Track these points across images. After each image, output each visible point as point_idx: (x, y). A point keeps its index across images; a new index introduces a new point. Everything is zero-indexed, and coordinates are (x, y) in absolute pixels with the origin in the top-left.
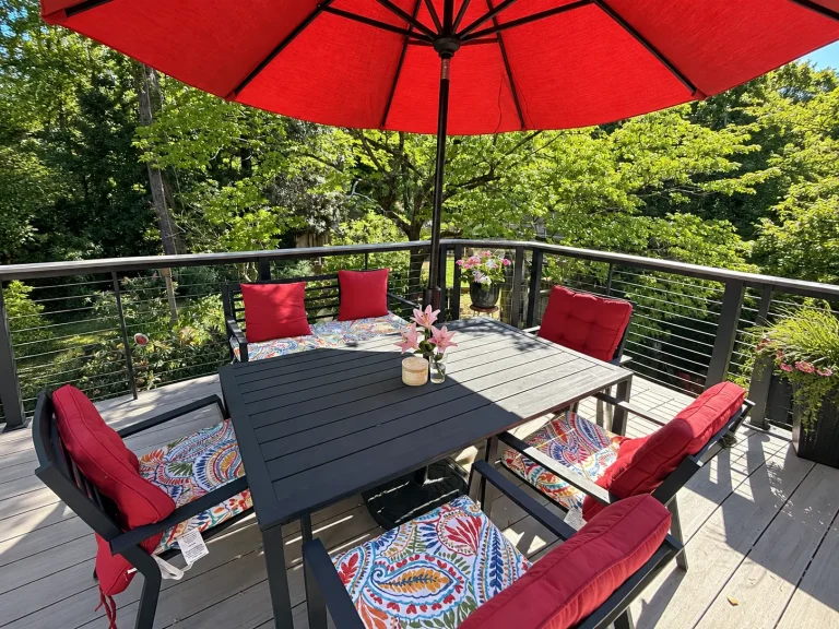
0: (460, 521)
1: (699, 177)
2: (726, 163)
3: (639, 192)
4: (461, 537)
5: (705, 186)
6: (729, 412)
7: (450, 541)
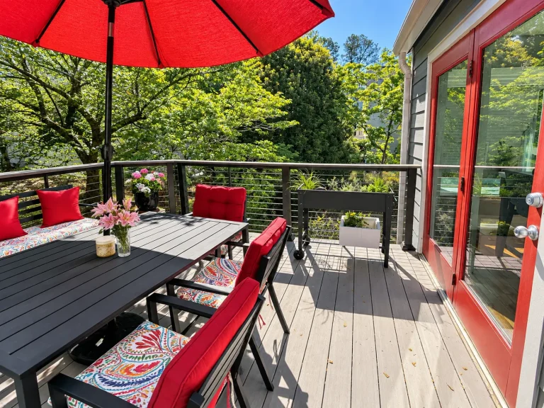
0: (144, 337)
1: (269, 120)
2: (279, 112)
3: (240, 128)
4: (147, 344)
5: (272, 125)
6: (279, 231)
7: (139, 350)
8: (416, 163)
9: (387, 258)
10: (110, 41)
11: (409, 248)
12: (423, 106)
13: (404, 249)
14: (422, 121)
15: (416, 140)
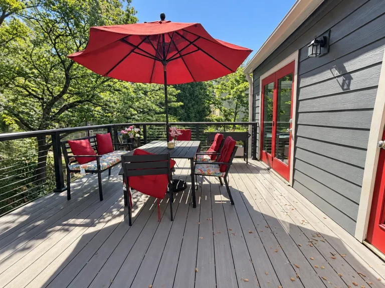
8: (257, 121)
9: (247, 162)
10: (165, 73)
11: (255, 158)
12: (259, 97)
13: (253, 159)
14: (259, 103)
15: (257, 111)
